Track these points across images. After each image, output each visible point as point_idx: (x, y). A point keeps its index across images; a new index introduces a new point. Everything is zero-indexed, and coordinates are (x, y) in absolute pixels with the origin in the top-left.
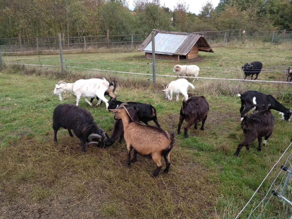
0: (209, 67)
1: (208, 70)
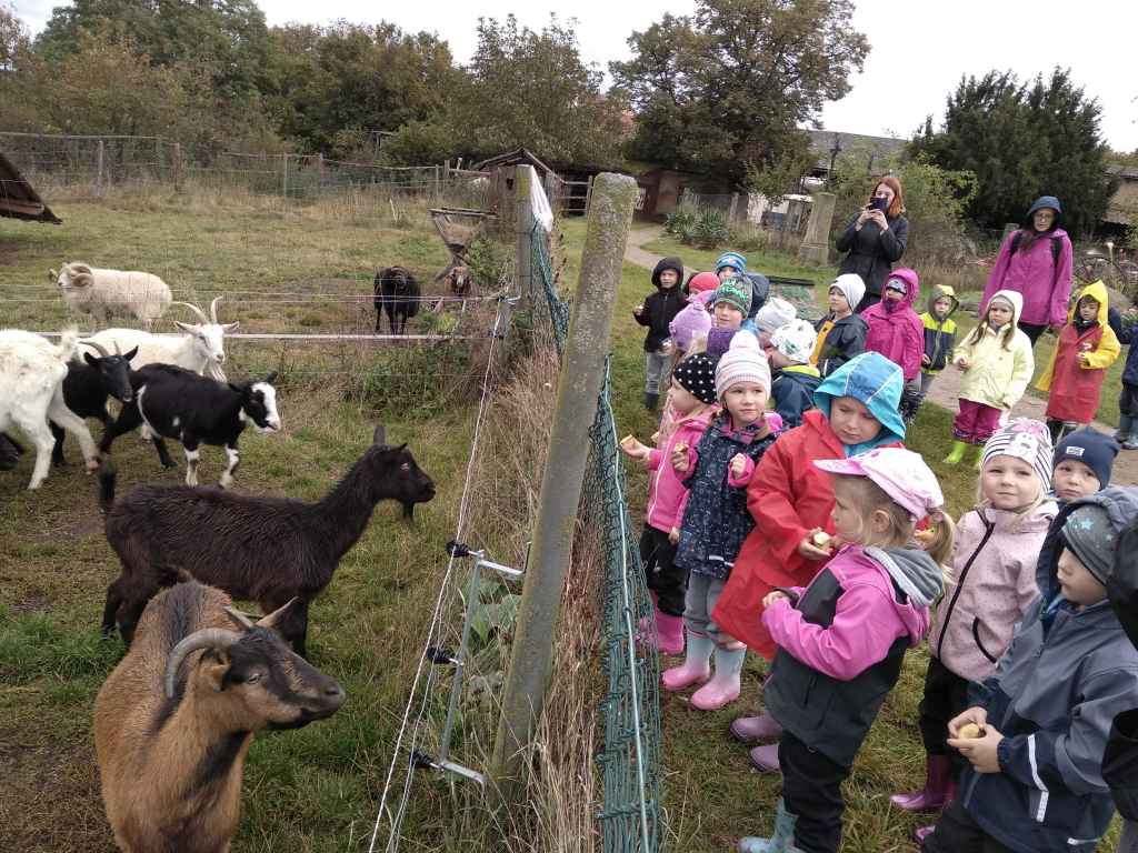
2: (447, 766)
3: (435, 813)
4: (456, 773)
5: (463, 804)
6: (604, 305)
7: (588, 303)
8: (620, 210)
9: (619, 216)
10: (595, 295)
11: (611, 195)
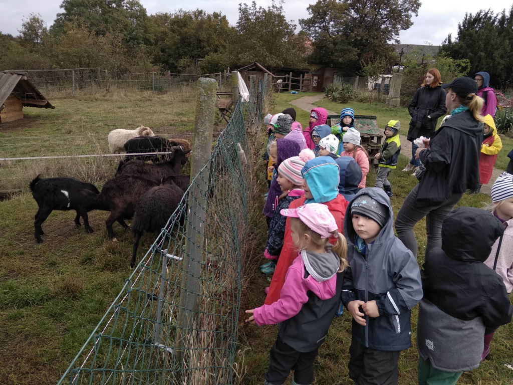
0: (46, 137)
1: (44, 142)
8: (208, 94)
9: (208, 97)
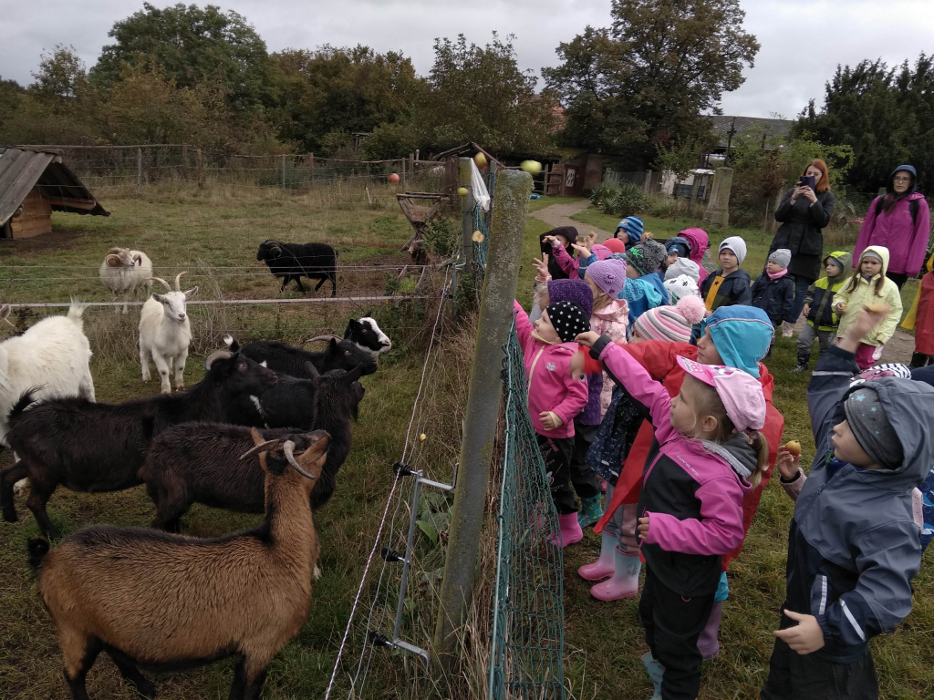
2: (399, 644)
3: (393, 682)
4: (408, 650)
5: (413, 674)
6: (509, 274)
7: (496, 272)
8: (518, 198)
9: (518, 203)
10: (501, 266)
11: (511, 187)
